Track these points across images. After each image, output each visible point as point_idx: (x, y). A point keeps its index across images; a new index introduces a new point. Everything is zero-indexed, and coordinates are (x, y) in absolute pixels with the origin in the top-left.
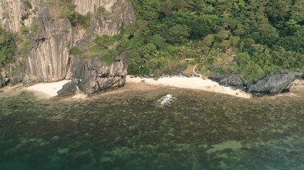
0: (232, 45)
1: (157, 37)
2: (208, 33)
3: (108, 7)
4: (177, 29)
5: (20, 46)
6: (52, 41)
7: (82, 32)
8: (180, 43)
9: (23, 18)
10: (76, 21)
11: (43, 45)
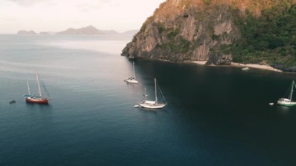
0: (290, 53)
1: (251, 47)
2: (279, 46)
3: (228, 32)
4: (262, 43)
5: (191, 46)
6: (205, 45)
7: (216, 42)
8: (262, 50)
9: (195, 36)
10: (215, 37)
11: (201, 47)
